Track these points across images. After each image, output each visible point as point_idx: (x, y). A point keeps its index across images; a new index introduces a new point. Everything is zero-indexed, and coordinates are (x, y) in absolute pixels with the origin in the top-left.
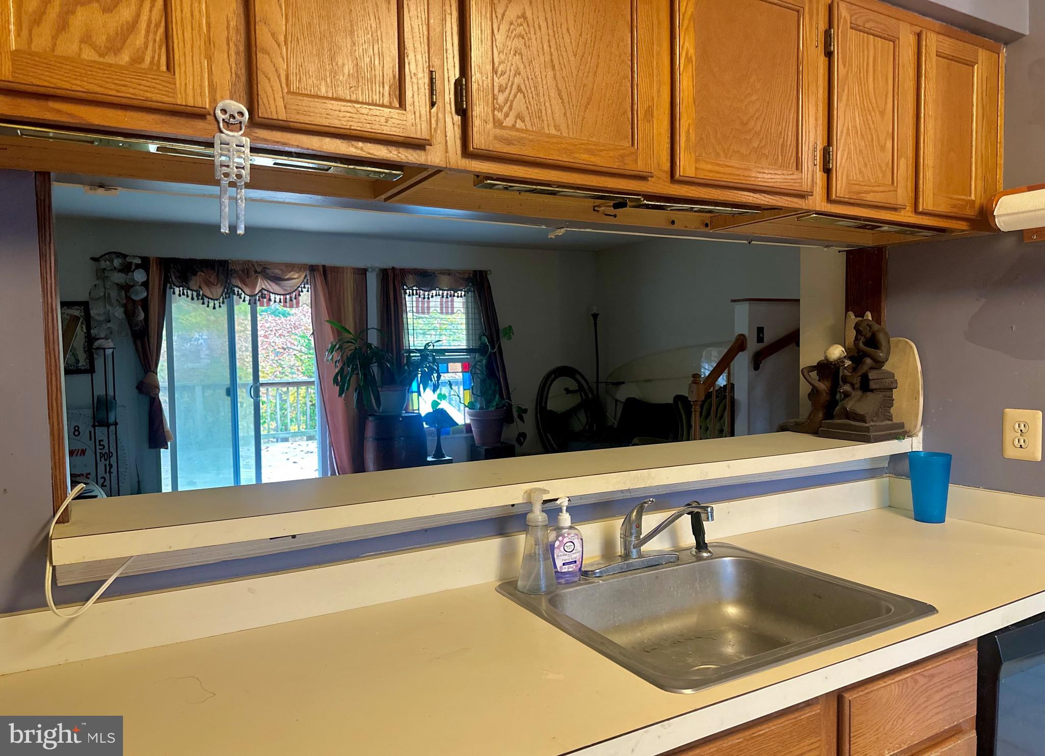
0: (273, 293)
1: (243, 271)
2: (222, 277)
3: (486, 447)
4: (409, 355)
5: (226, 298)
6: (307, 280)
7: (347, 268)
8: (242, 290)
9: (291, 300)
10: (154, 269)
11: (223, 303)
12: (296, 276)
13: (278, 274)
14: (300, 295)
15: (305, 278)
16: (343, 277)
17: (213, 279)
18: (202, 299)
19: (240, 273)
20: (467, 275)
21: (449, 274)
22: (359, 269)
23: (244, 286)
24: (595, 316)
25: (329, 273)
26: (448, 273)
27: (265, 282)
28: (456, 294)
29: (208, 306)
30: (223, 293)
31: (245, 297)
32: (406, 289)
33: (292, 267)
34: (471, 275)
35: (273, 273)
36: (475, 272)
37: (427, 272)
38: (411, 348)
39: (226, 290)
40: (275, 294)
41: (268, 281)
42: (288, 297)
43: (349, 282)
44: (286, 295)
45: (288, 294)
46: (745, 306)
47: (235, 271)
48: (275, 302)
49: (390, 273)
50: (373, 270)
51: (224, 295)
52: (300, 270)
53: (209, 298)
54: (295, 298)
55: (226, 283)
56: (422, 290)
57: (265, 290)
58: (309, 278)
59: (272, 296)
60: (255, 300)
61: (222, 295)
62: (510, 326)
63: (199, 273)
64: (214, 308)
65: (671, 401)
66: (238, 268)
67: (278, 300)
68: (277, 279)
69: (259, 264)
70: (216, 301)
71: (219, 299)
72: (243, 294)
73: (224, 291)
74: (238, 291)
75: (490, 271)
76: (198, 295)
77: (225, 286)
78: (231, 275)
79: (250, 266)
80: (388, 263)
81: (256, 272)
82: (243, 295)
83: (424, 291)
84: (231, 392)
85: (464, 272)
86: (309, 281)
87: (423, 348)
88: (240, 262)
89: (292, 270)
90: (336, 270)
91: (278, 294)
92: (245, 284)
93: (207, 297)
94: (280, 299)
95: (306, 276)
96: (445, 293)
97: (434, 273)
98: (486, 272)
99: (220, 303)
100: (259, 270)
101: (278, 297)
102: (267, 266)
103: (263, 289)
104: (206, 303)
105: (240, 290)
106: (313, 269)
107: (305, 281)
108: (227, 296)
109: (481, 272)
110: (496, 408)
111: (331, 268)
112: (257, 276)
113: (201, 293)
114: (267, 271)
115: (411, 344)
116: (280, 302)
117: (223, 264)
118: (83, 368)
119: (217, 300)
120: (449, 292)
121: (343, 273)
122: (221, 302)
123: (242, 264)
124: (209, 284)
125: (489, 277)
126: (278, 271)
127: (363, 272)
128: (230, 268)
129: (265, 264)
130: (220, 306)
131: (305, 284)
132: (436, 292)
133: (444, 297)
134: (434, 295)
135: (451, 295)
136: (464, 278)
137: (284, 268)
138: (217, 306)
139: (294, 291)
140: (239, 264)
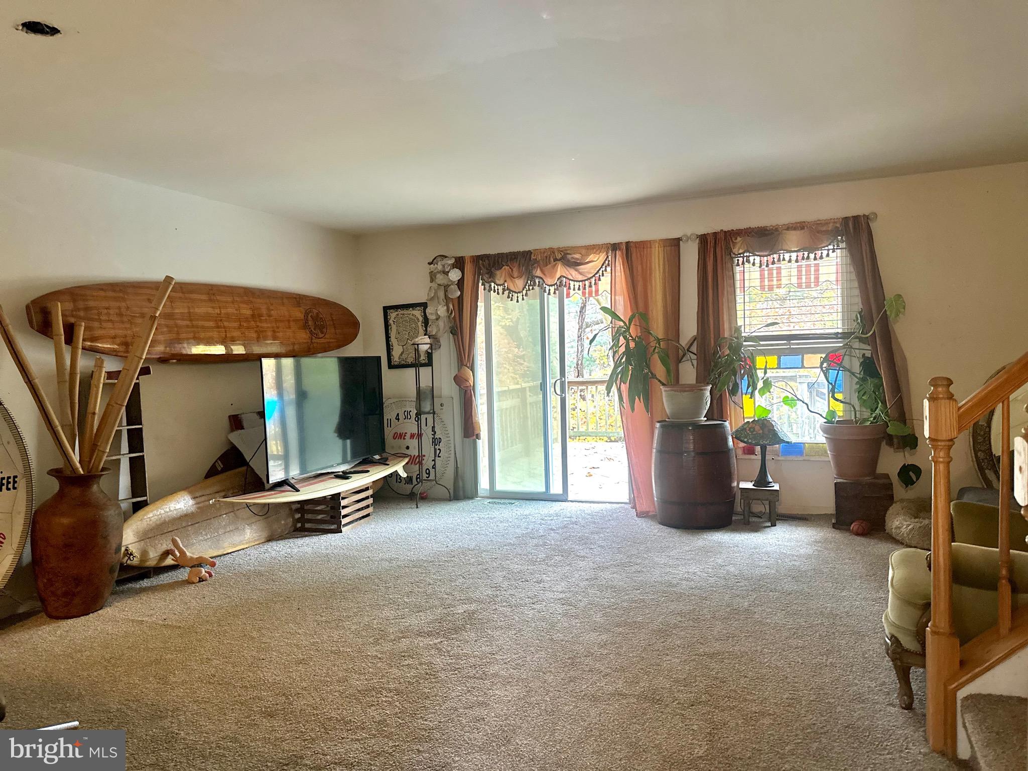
0: (572, 280)
1: (545, 260)
2: (524, 269)
6: (609, 261)
7: (655, 241)
9: (590, 286)
10: (468, 267)
11: (526, 295)
12: (596, 258)
13: (577, 259)
14: (599, 280)
15: (606, 259)
16: (651, 254)
17: (516, 271)
18: (508, 292)
19: (541, 262)
20: (831, 225)
21: (802, 228)
22: (671, 240)
23: (545, 276)
25: (633, 250)
26: (801, 226)
29: (512, 300)
30: (526, 285)
31: (545, 288)
32: (733, 258)
33: (593, 249)
34: (838, 225)
35: (573, 258)
36: (846, 219)
37: (766, 230)
39: (529, 282)
40: (574, 281)
41: (567, 266)
42: (587, 283)
43: (657, 261)
44: (585, 280)
45: (587, 280)
47: (537, 262)
48: (574, 290)
49: (711, 240)
50: (690, 237)
51: (527, 287)
52: (601, 251)
53: (513, 291)
54: (595, 284)
55: (529, 275)
56: (757, 255)
57: (565, 277)
58: (610, 259)
59: (572, 283)
61: (525, 287)
63: (504, 267)
64: (518, 301)
66: (539, 257)
67: (577, 287)
68: (575, 264)
69: (560, 250)
70: (519, 294)
71: (522, 292)
73: (527, 283)
76: (503, 289)
77: (528, 277)
78: (533, 266)
81: (556, 259)
82: (543, 286)
83: (760, 256)
86: (611, 262)
89: (593, 252)
90: (643, 245)
91: (577, 281)
92: (546, 273)
93: (511, 290)
94: (579, 286)
95: (607, 257)
96: (794, 255)
97: (777, 230)
98: (867, 217)
99: (523, 295)
100: (559, 256)
101: (577, 284)
102: (568, 252)
103: (562, 276)
104: (511, 297)
105: (541, 280)
106: (615, 247)
107: (607, 262)
108: (531, 288)
109: (856, 217)
111: (636, 243)
112: (557, 263)
113: (506, 287)
114: (567, 257)
116: (579, 289)
117: (527, 255)
118: (423, 362)
119: (519, 292)
120: (800, 254)
121: (651, 249)
123: (543, 253)
124: (514, 276)
125: (871, 223)
126: (577, 256)
127: (675, 244)
128: (531, 259)
129: (566, 250)
130: (523, 299)
131: (606, 267)
132: (779, 256)
133: (793, 262)
134: (776, 260)
135: (803, 257)
136: (828, 230)
137: (583, 251)
138: (520, 299)
139: (594, 276)
140: (541, 252)
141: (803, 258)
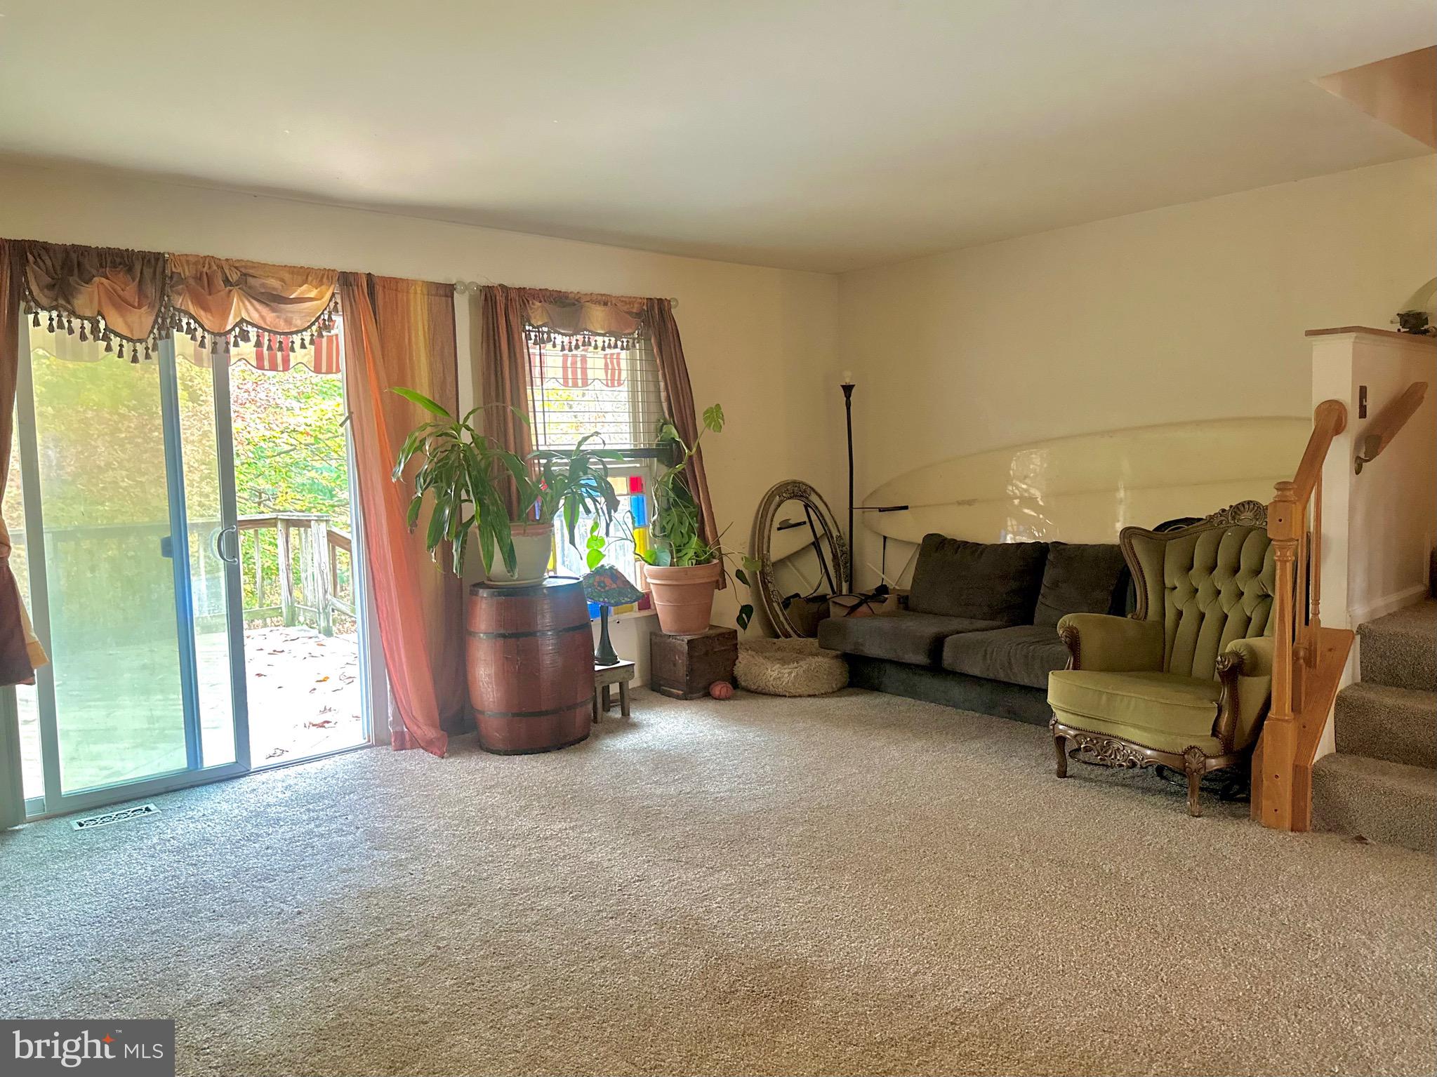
0: (265, 329)
1: (198, 278)
2: (151, 291)
3: (689, 637)
4: (549, 461)
5: (161, 338)
6: (336, 303)
7: (414, 282)
8: (196, 321)
11: (155, 348)
12: (312, 295)
13: (274, 289)
15: (330, 300)
16: (408, 301)
17: (130, 291)
18: (106, 338)
19: (192, 282)
20: (636, 306)
21: (605, 304)
22: (438, 286)
23: (202, 313)
24: (848, 389)
25: (379, 289)
26: (604, 301)
27: (247, 303)
28: (619, 343)
29: (120, 355)
30: (153, 327)
31: (203, 337)
32: (529, 331)
33: (305, 275)
34: (645, 308)
35: (263, 285)
36: (650, 301)
37: (567, 298)
38: (540, 448)
39: (160, 320)
40: (270, 332)
41: (255, 303)
43: (419, 312)
46: (1345, 344)
47: (182, 280)
49: (500, 299)
50: (467, 287)
51: (155, 330)
52: (321, 283)
53: (122, 337)
54: (312, 342)
55: (161, 305)
56: (559, 333)
57: (248, 323)
58: (339, 301)
60: (228, 343)
61: (151, 332)
62: (718, 405)
63: (96, 279)
64: (134, 359)
65: (1115, 539)
66: (187, 272)
68: (273, 299)
69: (234, 264)
70: (138, 344)
71: (145, 340)
72: (200, 330)
73: (156, 322)
74: (188, 324)
75: (676, 300)
76: (95, 329)
77: (160, 311)
78: (172, 287)
79: (215, 268)
80: (494, 278)
81: (227, 281)
82: (199, 333)
83: (563, 334)
84: (175, 547)
85: (629, 301)
86: (339, 307)
87: (574, 448)
88: (190, 258)
89: (305, 282)
90: (394, 284)
91: (274, 333)
92: (206, 308)
93: (117, 334)
94: (281, 344)
95: (333, 295)
96: (600, 339)
97: (578, 301)
98: (668, 301)
99: (147, 348)
100: (234, 277)
102: (251, 271)
103: (243, 320)
104: (116, 349)
105: (192, 321)
106: (346, 280)
107: (332, 304)
108: (164, 333)
109: (660, 301)
110: (698, 563)
111: (384, 279)
112: (230, 291)
113: (102, 325)
114: (250, 280)
115: (541, 441)
117: (154, 261)
119: (140, 341)
120: (606, 339)
121: (408, 292)
122: (150, 346)
123: (196, 263)
124: (121, 304)
125: (673, 311)
126: (273, 283)
127: (447, 291)
128: (168, 272)
129: (245, 267)
130: (147, 356)
131: (330, 313)
132: (584, 338)
133: (600, 349)
134: (580, 343)
135: (609, 344)
136: (633, 312)
137: (287, 276)
138: (141, 354)
139: (310, 327)
140: (187, 262)
141: (609, 346)
